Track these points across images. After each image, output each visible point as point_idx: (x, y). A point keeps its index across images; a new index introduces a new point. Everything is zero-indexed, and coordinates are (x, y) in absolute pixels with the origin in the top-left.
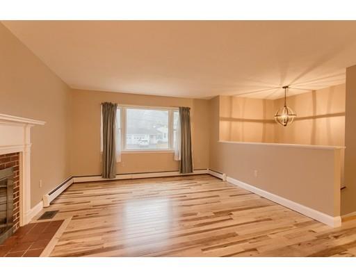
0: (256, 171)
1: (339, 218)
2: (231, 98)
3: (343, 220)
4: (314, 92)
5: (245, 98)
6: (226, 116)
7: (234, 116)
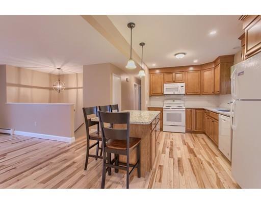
0: (35, 123)
1: (74, 138)
2: (19, 69)
3: (76, 138)
4: (77, 74)
5: (33, 71)
6: (14, 82)
7: (22, 83)
